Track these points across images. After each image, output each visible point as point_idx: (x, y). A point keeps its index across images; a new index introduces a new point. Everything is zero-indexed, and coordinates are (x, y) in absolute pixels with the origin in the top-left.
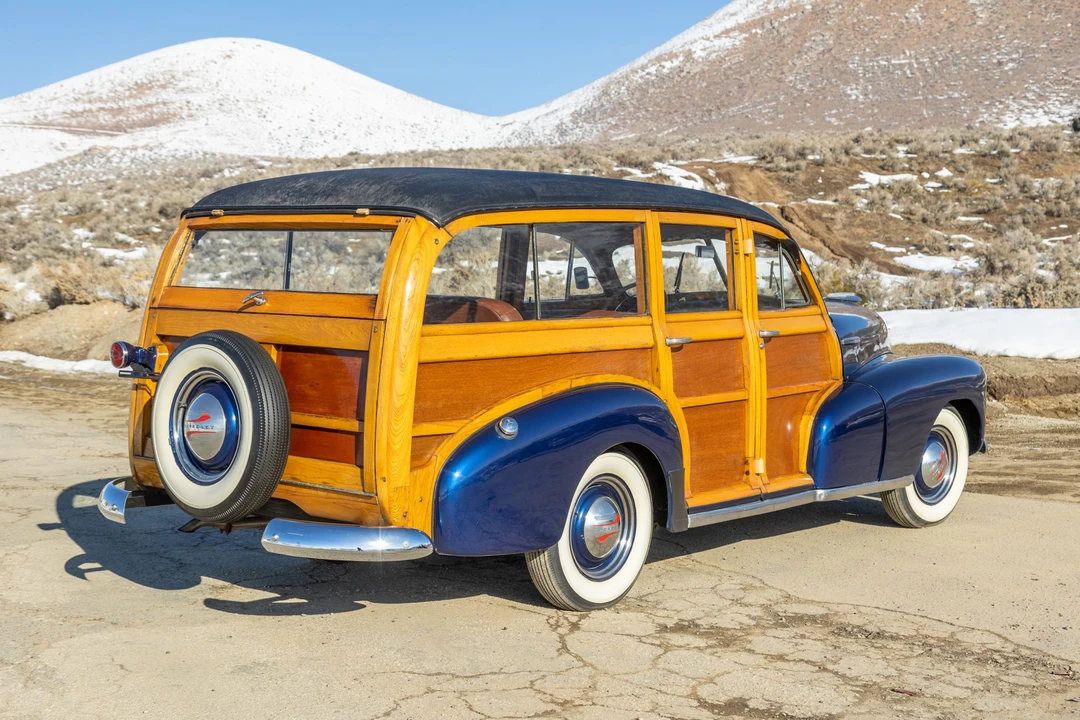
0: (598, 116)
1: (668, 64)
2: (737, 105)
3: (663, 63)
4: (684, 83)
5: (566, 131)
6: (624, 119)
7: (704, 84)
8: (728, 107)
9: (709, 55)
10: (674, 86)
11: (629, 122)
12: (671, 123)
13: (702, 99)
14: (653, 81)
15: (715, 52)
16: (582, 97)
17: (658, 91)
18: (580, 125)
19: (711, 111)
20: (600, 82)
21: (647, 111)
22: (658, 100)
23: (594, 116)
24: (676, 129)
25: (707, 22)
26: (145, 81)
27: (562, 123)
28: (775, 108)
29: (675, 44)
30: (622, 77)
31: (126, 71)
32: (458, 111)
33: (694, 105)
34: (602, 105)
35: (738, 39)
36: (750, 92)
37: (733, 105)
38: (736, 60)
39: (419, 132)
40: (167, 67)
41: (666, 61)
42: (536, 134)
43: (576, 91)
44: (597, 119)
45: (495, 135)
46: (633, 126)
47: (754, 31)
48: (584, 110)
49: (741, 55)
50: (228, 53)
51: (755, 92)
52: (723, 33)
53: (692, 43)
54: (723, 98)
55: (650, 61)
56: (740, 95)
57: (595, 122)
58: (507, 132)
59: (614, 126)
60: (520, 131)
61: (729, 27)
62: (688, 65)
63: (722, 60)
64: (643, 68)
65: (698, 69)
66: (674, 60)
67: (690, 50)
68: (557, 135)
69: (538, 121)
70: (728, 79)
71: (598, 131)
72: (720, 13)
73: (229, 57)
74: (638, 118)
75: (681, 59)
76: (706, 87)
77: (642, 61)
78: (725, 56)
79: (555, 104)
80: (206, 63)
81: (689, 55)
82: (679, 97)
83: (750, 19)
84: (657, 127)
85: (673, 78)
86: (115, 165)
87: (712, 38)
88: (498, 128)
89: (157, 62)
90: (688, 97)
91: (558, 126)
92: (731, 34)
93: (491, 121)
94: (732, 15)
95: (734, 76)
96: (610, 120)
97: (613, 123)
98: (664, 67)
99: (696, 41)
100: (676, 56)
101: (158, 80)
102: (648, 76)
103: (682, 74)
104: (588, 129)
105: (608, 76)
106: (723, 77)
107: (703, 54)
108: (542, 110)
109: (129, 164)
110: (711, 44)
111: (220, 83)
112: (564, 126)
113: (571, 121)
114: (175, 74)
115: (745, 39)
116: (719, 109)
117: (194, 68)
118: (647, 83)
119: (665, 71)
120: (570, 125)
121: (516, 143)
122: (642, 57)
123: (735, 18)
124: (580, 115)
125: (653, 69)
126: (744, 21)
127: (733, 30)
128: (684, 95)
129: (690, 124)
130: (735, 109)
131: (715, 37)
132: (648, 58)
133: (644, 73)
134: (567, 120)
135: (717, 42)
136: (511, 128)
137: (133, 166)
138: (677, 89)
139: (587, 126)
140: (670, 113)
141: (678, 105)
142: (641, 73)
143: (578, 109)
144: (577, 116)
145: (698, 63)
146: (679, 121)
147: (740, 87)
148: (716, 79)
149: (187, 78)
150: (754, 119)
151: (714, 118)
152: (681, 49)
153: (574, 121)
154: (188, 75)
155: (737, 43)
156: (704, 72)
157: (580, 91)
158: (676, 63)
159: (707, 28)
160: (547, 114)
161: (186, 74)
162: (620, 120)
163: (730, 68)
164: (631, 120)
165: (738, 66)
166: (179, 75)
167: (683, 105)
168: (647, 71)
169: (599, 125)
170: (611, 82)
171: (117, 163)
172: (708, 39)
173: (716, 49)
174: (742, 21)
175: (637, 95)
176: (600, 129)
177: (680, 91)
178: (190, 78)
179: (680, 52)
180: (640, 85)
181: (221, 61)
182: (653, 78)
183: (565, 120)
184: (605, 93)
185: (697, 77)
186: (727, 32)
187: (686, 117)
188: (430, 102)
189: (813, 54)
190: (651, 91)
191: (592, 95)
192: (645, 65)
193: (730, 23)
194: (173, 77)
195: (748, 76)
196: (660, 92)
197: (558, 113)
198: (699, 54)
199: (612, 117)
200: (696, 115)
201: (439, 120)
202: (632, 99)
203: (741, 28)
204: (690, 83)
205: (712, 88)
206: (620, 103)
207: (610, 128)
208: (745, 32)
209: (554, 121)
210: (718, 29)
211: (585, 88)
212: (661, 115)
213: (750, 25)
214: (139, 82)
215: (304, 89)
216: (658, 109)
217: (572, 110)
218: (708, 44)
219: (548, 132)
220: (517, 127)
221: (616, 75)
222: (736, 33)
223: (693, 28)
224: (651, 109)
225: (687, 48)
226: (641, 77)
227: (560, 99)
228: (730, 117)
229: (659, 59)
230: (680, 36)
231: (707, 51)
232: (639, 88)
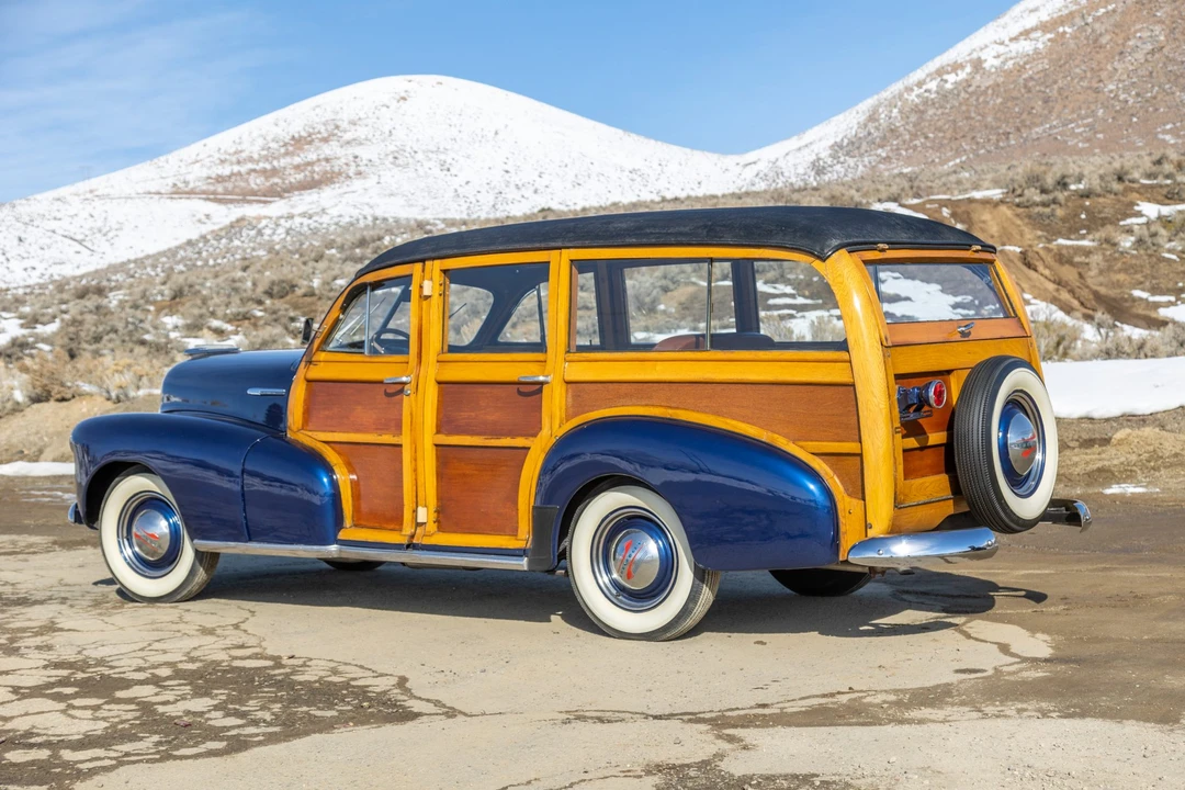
0: (864, 146)
1: (951, 78)
2: (1042, 124)
3: (945, 77)
4: (973, 100)
5: (824, 168)
6: (898, 149)
7: (999, 100)
8: (1030, 129)
9: (1004, 63)
10: (960, 104)
11: (904, 153)
12: (958, 153)
13: (996, 119)
14: (932, 100)
15: (1011, 59)
16: (845, 124)
17: (939, 112)
18: (842, 159)
19: (1009, 133)
20: (866, 106)
21: (926, 138)
22: (940, 123)
23: (858, 148)
24: (964, 158)
25: (1001, 21)
26: (304, 134)
27: (819, 159)
28: (1091, 127)
29: (960, 51)
30: (894, 97)
31: (282, 123)
32: (688, 150)
33: (986, 127)
34: (869, 134)
35: (1041, 41)
36: (1058, 107)
37: (1036, 125)
38: (1040, 67)
39: (639, 179)
40: (329, 116)
41: (948, 73)
42: (786, 174)
43: (835, 118)
44: (862, 151)
45: (735, 179)
46: (909, 158)
47: (1061, 30)
48: (846, 141)
49: (1046, 61)
50: (403, 94)
51: (1065, 107)
52: (1021, 34)
53: (981, 49)
54: (1024, 116)
55: (928, 75)
56: (1046, 112)
57: (861, 155)
58: (749, 173)
59: (884, 159)
60: (766, 171)
61: (1028, 26)
62: (978, 77)
63: (1021, 69)
64: (920, 84)
65: (991, 82)
66: (959, 72)
67: (979, 58)
68: (813, 173)
69: (788, 158)
70: (1029, 91)
71: (865, 166)
72: (1017, 10)
73: (404, 99)
74: (915, 147)
75: (968, 69)
76: (1001, 103)
77: (919, 75)
78: (1025, 63)
79: (811, 135)
80: (376, 108)
81: (978, 65)
82: (968, 118)
83: (1055, 15)
84: (940, 158)
85: (958, 95)
86: (266, 238)
87: (1007, 42)
88: (739, 169)
89: (318, 110)
90: (979, 118)
91: (813, 163)
92: (1033, 35)
93: (730, 161)
94: (1031, 11)
95: (1038, 88)
96: (880, 151)
97: (884, 155)
98: (946, 81)
99: (986, 46)
100: (962, 67)
101: (319, 132)
102: (926, 94)
103: (971, 89)
104: (852, 164)
105: (876, 97)
106: (1023, 90)
107: (997, 62)
108: (793, 143)
109: (283, 236)
110: (1007, 49)
111: (393, 132)
112: (821, 163)
113: (830, 156)
114: (339, 123)
115: (1049, 40)
116: (1018, 130)
117: (362, 115)
118: (926, 102)
119: (949, 86)
120: (829, 161)
121: (761, 186)
122: (919, 71)
123: (1037, 14)
124: (841, 147)
125: (933, 85)
126: (1048, 18)
127: (1034, 29)
128: (973, 115)
129: (982, 151)
130: (1039, 129)
131: (1011, 40)
132: (927, 71)
133: (922, 90)
134: (825, 154)
135: (1014, 47)
136: (754, 169)
137: (289, 238)
138: (964, 108)
139: (851, 162)
140: (956, 139)
141: (966, 129)
142: (917, 91)
143: (838, 140)
144: (837, 148)
145: (991, 74)
146: (967, 147)
147: (1046, 101)
148: (1015, 94)
149: (353, 128)
150: (1066, 142)
151: (1013, 142)
152: (967, 58)
153: (834, 156)
154: (355, 124)
155: (1040, 46)
156: (998, 85)
157: (841, 117)
158: (962, 75)
159: (1000, 29)
160: (799, 149)
161: (353, 123)
162: (892, 150)
163: (1031, 78)
164: (906, 150)
165: (1042, 75)
166: (344, 125)
167: (972, 129)
168: (925, 87)
169: (866, 159)
170: (880, 105)
171: (270, 236)
172: (1002, 43)
173: (1014, 54)
174: (1045, 18)
175: (913, 118)
176: (867, 163)
177: (968, 111)
178: (357, 127)
179: (967, 62)
180: (916, 106)
181: (394, 104)
182: (933, 96)
183: (822, 155)
184: (873, 118)
185: (990, 92)
186: (1026, 33)
187: (978, 143)
188: (652, 142)
189: (1140, 56)
190: (931, 112)
191: (855, 121)
192: (921, 80)
193: (1031, 22)
194: (337, 127)
195: (1056, 87)
196: (943, 114)
197: (813, 147)
198: (991, 63)
199: (882, 147)
200: (989, 140)
201: (663, 163)
202: (907, 123)
203: (1044, 27)
204: (981, 99)
205: (1009, 104)
206: (892, 130)
207: (880, 162)
208: (1050, 32)
209: (808, 157)
210: (1015, 30)
211: (847, 113)
212: (945, 142)
213: (1055, 22)
214: (297, 136)
215: (496, 133)
216: (941, 135)
217: (832, 142)
218: (1002, 49)
219: (801, 171)
220: (763, 167)
221: (886, 94)
222: (1039, 34)
223: (982, 30)
224: (931, 135)
225: (975, 56)
226: (918, 96)
227: (816, 128)
228: (1034, 140)
229: (940, 72)
230: (967, 40)
231: (1001, 59)
232: (916, 110)
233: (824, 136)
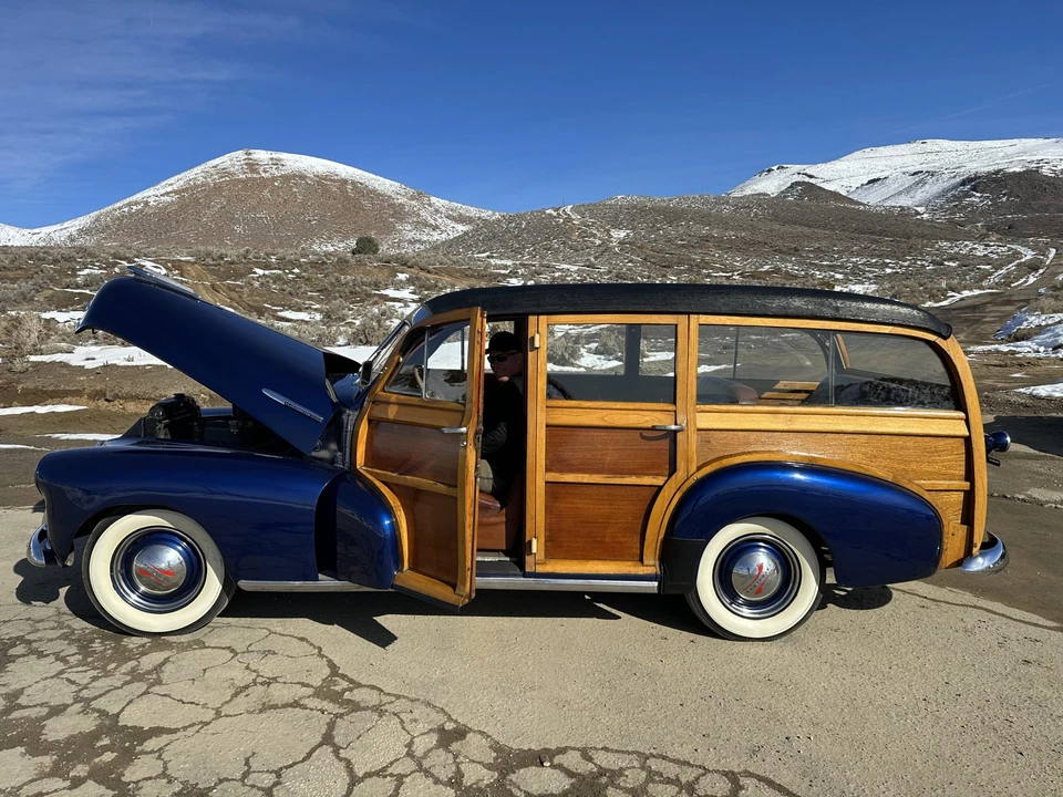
0: (94, 232)
1: (135, 207)
2: (176, 231)
3: (132, 207)
4: (144, 218)
5: (74, 239)
6: (110, 235)
7: (156, 219)
8: (170, 232)
9: (158, 204)
10: (139, 219)
12: (139, 239)
13: (155, 227)
14: (126, 215)
15: (161, 203)
16: (83, 221)
17: (129, 221)
18: (83, 236)
19: (161, 233)
20: (94, 214)
21: (124, 231)
22: (130, 226)
23: (91, 232)
24: (142, 241)
25: (156, 187)
27: (71, 235)
28: (197, 234)
29: (138, 197)
30: (108, 212)
33: (151, 229)
34: (96, 227)
35: (175, 197)
36: (182, 225)
38: (174, 208)
41: (133, 205)
42: (55, 240)
43: (79, 218)
44: (93, 234)
45: (28, 239)
46: (116, 238)
47: (183, 194)
48: (85, 229)
49: (177, 206)
51: (185, 225)
52: (165, 193)
53: (148, 197)
54: (168, 227)
55: (123, 205)
56: (177, 226)
58: (35, 238)
59: (104, 238)
60: (44, 237)
61: (168, 191)
62: (147, 209)
63: (166, 208)
64: (120, 208)
65: (152, 211)
67: (147, 201)
68: (69, 241)
69: (56, 233)
70: (170, 217)
72: (164, 183)
74: (118, 235)
75: (142, 205)
76: (157, 221)
77: (119, 204)
78: (167, 206)
79: (66, 225)
81: (147, 203)
82: (142, 225)
83: (180, 188)
84: (131, 240)
85: (138, 215)
87: (159, 196)
88: (30, 236)
90: (148, 225)
91: (69, 236)
92: (171, 195)
93: (26, 231)
94: (170, 185)
95: (173, 216)
96: (101, 234)
97: (104, 236)
98: (132, 209)
99: (150, 196)
100: (139, 204)
102: (123, 213)
103: (143, 213)
104: (88, 239)
105: (98, 211)
106: (167, 216)
107: (155, 204)
108: (58, 227)
110: (159, 199)
112: (73, 237)
113: (77, 234)
115: (178, 198)
116: (166, 233)
118: (123, 216)
119: (133, 211)
120: (77, 236)
121: (42, 244)
123: (172, 187)
124: (82, 231)
125: (126, 210)
126: (177, 189)
127: (171, 192)
128: (145, 224)
129: (150, 239)
130: (175, 233)
131: (161, 195)
132: (123, 203)
134: (74, 233)
135: (162, 198)
136: (39, 236)
139: (87, 237)
140: (137, 233)
141: (142, 229)
142: (119, 211)
143: (81, 227)
144: (80, 231)
145: (152, 208)
146: (143, 237)
147: (177, 222)
148: (163, 217)
150: (186, 239)
151: (163, 237)
152: (142, 200)
153: (79, 234)
155: (174, 199)
156: (156, 213)
157: (82, 218)
158: (139, 207)
159: (156, 190)
160: (61, 230)
162: (107, 235)
163: (170, 212)
164: (114, 235)
165: (175, 211)
167: (145, 230)
168: (122, 210)
169: (95, 237)
170: (101, 215)
172: (157, 196)
173: (162, 201)
175: (117, 222)
176: (96, 239)
177: (142, 222)
179: (142, 202)
184: (98, 220)
185: (152, 215)
186: (167, 194)
187: (147, 236)
189: (216, 209)
190: (125, 221)
191: (89, 221)
193: (169, 189)
195: (181, 217)
196: (131, 222)
197: (69, 229)
198: (152, 203)
199: (103, 233)
200: (152, 235)
202: (114, 224)
203: (175, 192)
204: (148, 218)
205: (161, 221)
206: (107, 226)
207: (102, 239)
208: (178, 194)
209: (66, 234)
210: (163, 191)
211: (85, 217)
212: (132, 234)
213: (180, 191)
216: (130, 231)
217: (77, 228)
218: (157, 198)
219: (62, 239)
220: (42, 235)
221: (104, 211)
222: (173, 194)
223: (148, 190)
224: (126, 230)
225: (145, 200)
226: (119, 213)
227: (69, 222)
228: (173, 237)
229: (129, 204)
230: (141, 193)
231: (157, 202)
232: (118, 218)
233: (75, 225)
